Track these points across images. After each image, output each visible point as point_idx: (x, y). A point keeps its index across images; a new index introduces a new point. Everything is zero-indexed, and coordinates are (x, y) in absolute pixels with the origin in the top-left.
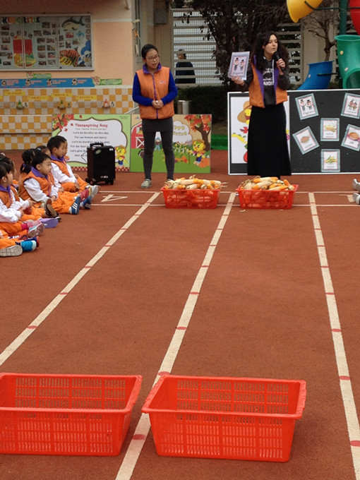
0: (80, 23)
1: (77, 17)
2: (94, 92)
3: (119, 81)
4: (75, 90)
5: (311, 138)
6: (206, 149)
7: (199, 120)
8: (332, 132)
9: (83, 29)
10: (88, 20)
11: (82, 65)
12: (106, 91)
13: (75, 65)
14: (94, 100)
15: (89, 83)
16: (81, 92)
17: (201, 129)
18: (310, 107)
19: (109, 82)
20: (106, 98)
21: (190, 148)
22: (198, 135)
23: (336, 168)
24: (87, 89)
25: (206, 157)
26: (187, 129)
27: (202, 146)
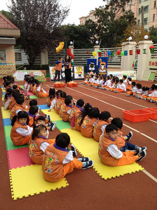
0: (3, 51)
1: (2, 50)
2: (7, 66)
3: (12, 63)
4: (2, 65)
6: (45, 77)
7: (43, 71)
9: (4, 52)
10: (5, 50)
11: (4, 60)
12: (9, 66)
13: (2, 60)
14: (7, 67)
15: (5, 64)
16: (4, 66)
17: (44, 73)
19: (10, 64)
20: (9, 67)
21: (42, 77)
22: (43, 74)
24: (5, 65)
25: (45, 78)
26: (41, 73)
27: (44, 76)
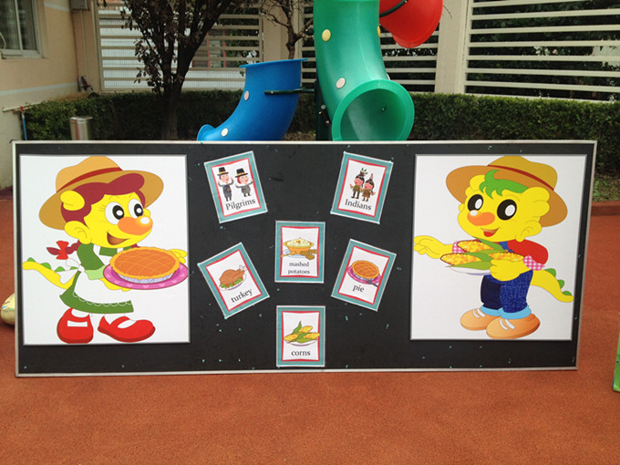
5: (247, 275)
8: (304, 260)
18: (245, 190)
23: (315, 356)
